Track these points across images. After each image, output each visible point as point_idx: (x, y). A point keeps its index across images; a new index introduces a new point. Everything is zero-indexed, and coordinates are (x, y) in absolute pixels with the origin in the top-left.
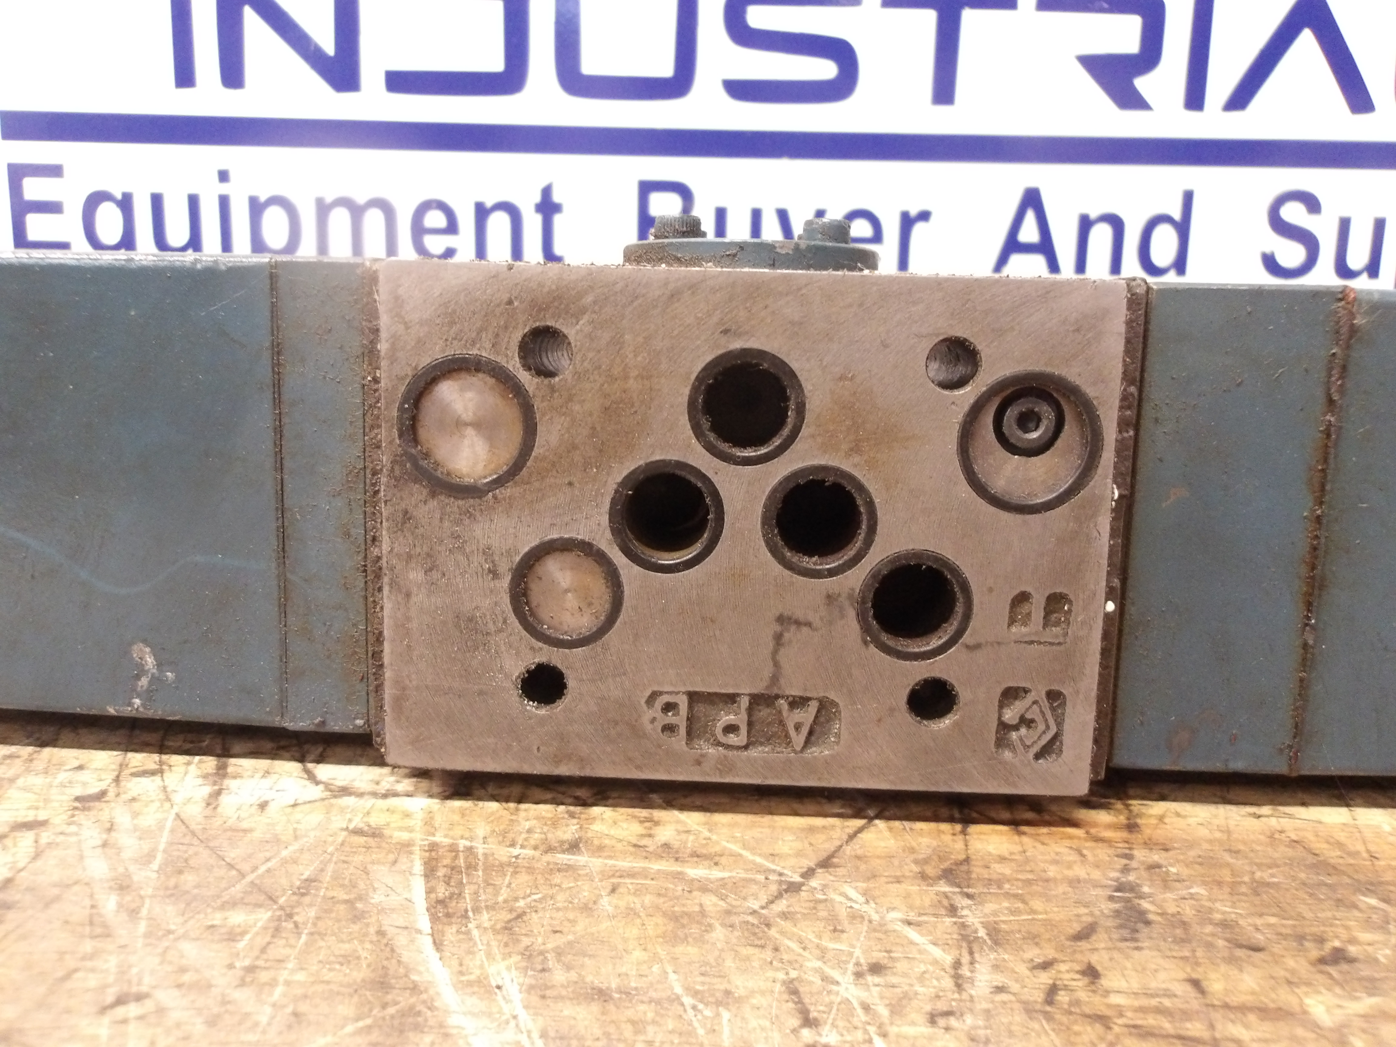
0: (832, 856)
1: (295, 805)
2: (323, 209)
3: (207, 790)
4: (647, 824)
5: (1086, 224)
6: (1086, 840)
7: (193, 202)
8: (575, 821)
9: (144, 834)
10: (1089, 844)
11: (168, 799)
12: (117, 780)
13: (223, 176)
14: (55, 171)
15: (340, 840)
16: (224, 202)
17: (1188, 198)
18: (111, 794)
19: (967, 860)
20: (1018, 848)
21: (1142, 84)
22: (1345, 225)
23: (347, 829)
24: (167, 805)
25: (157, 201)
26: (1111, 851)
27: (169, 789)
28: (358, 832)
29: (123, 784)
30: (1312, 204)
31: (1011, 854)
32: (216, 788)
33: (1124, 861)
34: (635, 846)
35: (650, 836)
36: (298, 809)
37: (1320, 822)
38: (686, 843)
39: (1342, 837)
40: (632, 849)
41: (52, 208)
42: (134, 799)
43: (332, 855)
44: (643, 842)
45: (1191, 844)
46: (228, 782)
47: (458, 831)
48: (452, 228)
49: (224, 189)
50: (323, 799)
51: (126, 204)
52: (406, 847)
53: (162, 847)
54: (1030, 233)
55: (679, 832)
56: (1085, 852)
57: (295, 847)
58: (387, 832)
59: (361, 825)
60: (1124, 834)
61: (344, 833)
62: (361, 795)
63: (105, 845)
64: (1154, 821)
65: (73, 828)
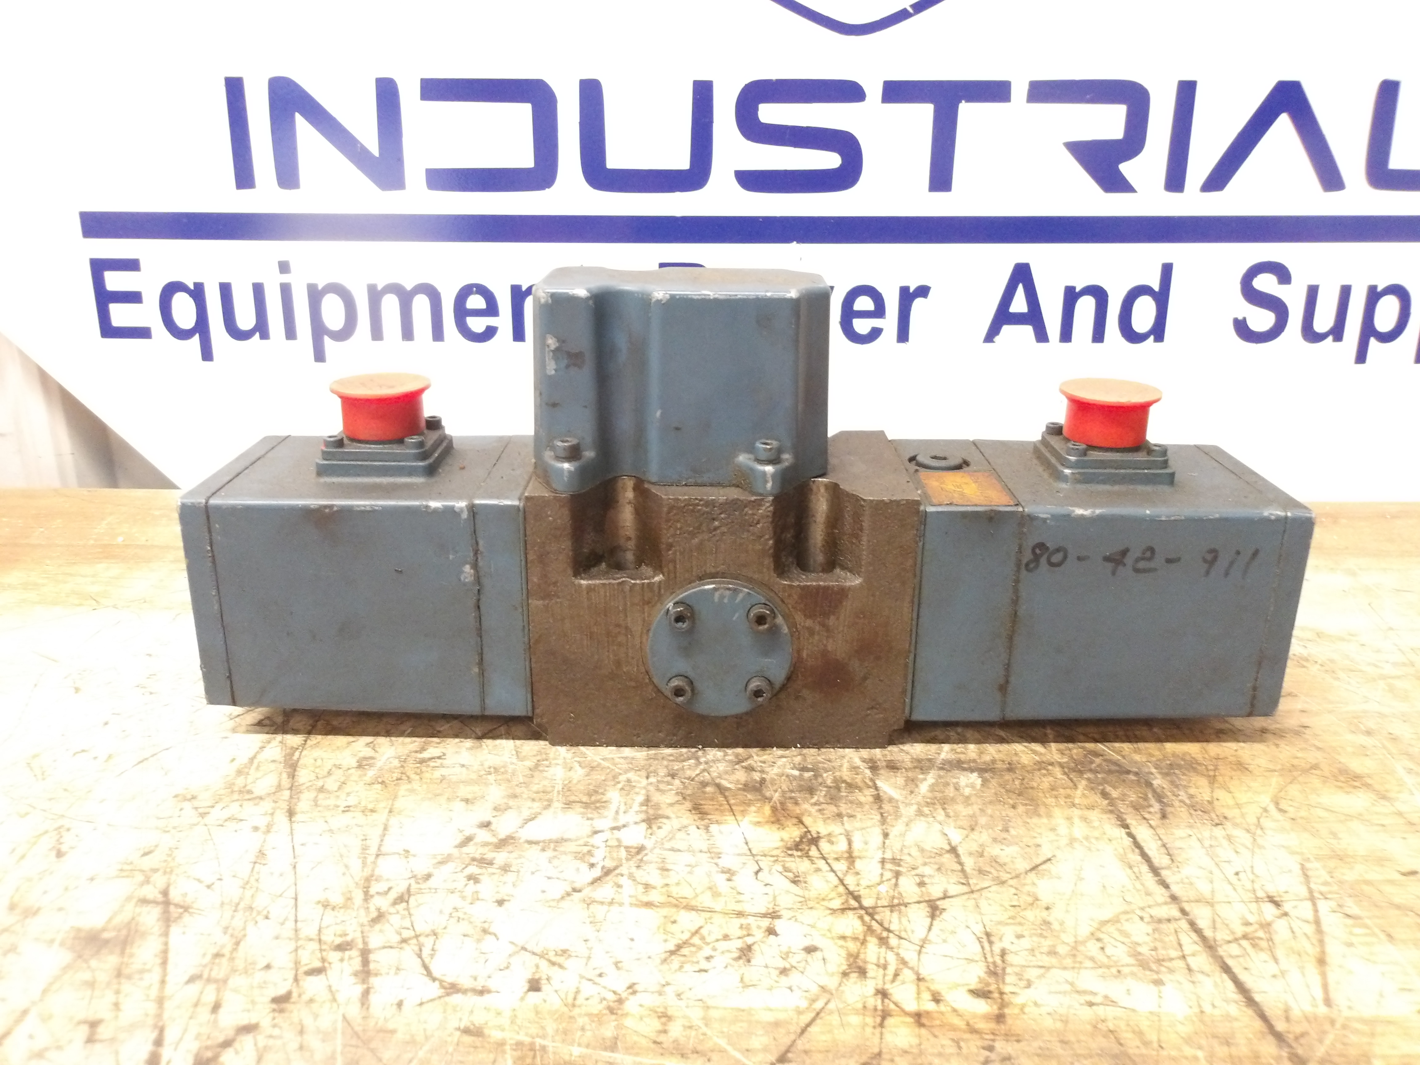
0: (788, 1051)
1: (421, 1004)
2: (375, 296)
3: (360, 988)
4: (664, 1020)
5: (1071, 296)
6: (965, 1032)
7: (258, 290)
8: (614, 1017)
9: (326, 1037)
10: (967, 1036)
11: (334, 1000)
12: (296, 980)
13: (284, 267)
14: (131, 265)
15: (456, 1040)
16: (286, 290)
17: (1167, 270)
18: (295, 995)
19: (879, 1054)
20: (915, 1041)
22: (1312, 293)
23: (458, 1029)
24: (335, 1005)
25: (225, 290)
26: (980, 1043)
27: (333, 989)
28: (467, 1031)
29: (301, 983)
30: (1283, 274)
31: (911, 1046)
32: (365, 986)
33: (987, 1053)
34: (655, 1042)
35: (665, 1032)
36: (424, 1007)
37: (1134, 1010)
38: (689, 1038)
39: (1144, 1025)
40: (653, 1046)
41: (133, 297)
42: (311, 1001)
43: (452, 1055)
44: (662, 1038)
45: (1036, 1035)
46: (373, 980)
47: (534, 1030)
48: (492, 309)
49: (285, 278)
50: (440, 997)
51: (197, 293)
52: (501, 1044)
53: (339, 1049)
54: (1019, 304)
55: (685, 1027)
56: (962, 1044)
57: (426, 1048)
58: (486, 1031)
59: (469, 1024)
60: (992, 1025)
61: (458, 1033)
62: (465, 992)
63: (301, 1048)
64: (1016, 1011)
65: (276, 1032)
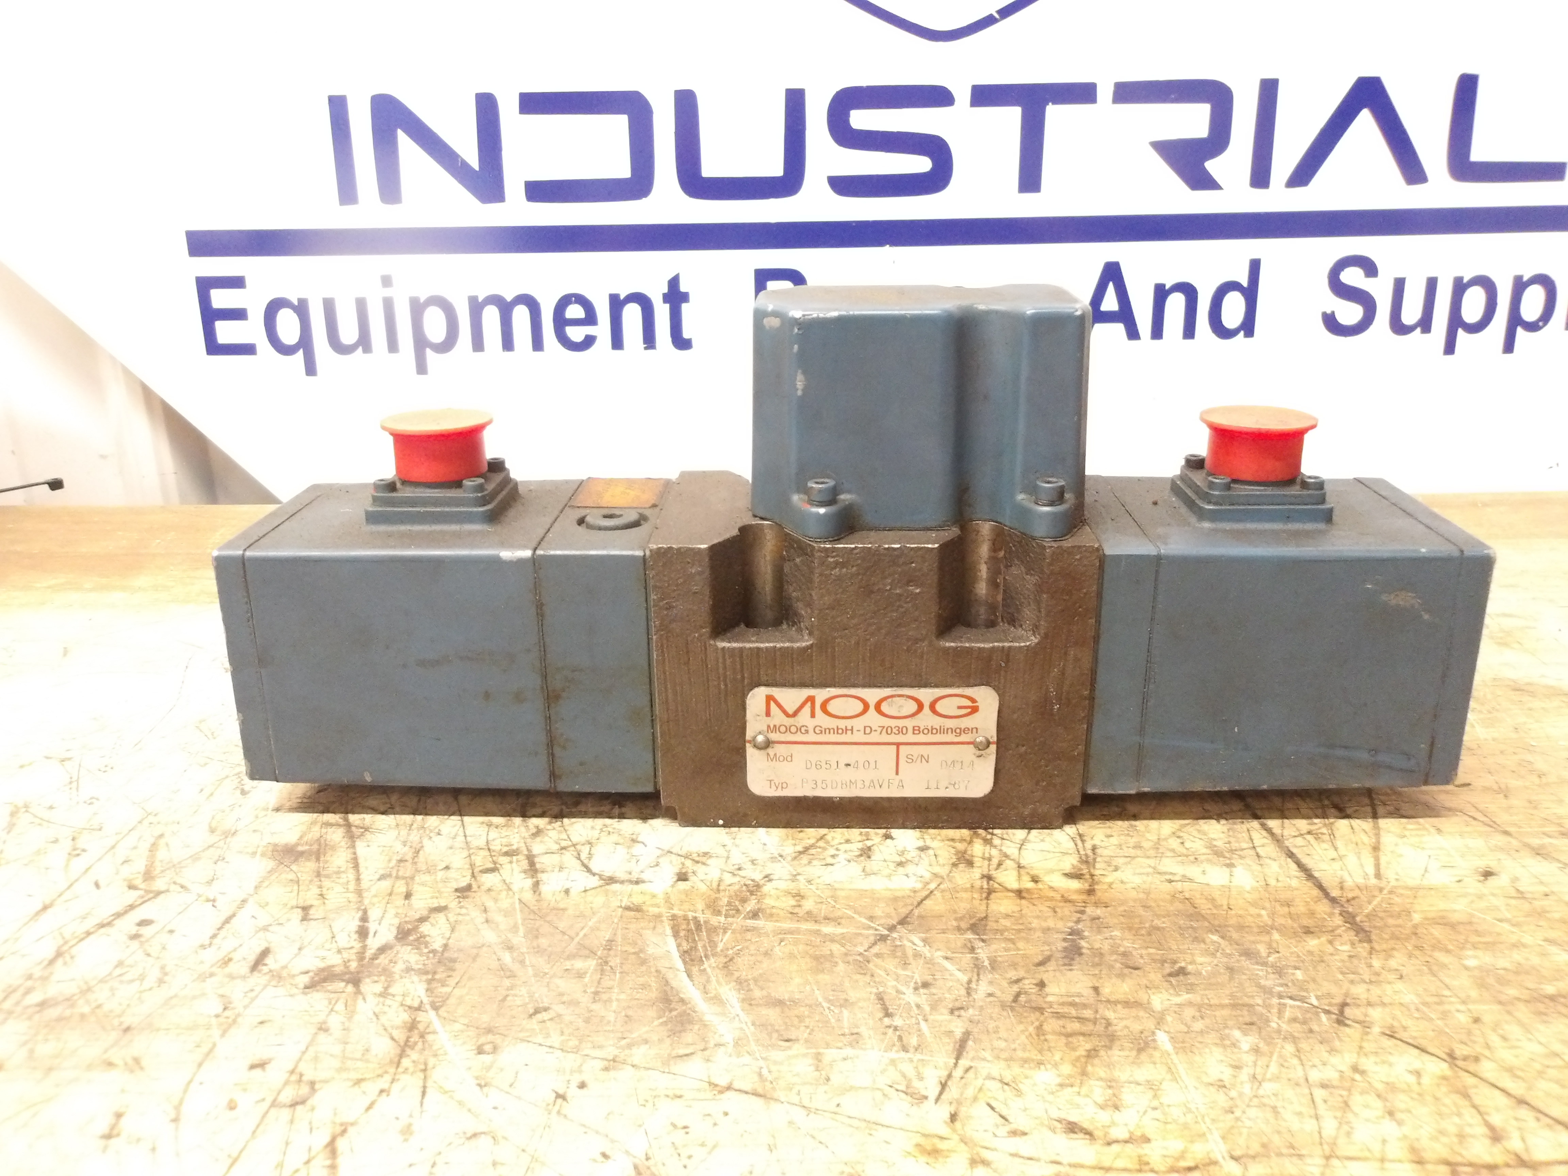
0: (906, 917)
1: (585, 891)
2: (476, 308)
3: (529, 882)
4: (797, 898)
5: (1161, 294)
6: (1060, 902)
7: (361, 306)
8: (754, 897)
9: (507, 913)
10: (1062, 904)
11: (509, 889)
12: (473, 876)
13: (387, 281)
14: (237, 282)
15: (619, 914)
16: (388, 306)
17: (1255, 266)
18: (475, 886)
19: (986, 917)
20: (1017, 909)
21: (1212, 166)
22: (1399, 285)
23: (621, 907)
24: (510, 893)
25: (329, 307)
26: (1073, 909)
27: (507, 882)
28: (628, 908)
29: (478, 878)
30: (1369, 268)
31: (1013, 912)
32: (535, 880)
33: (1079, 915)
34: (791, 913)
35: (799, 906)
36: (589, 893)
37: (1208, 885)
38: (821, 910)
39: (1216, 894)
40: (790, 915)
41: (238, 314)
42: (489, 890)
43: (618, 924)
44: (796, 910)
45: (1123, 903)
46: (541, 876)
47: (686, 906)
48: (590, 319)
49: (388, 292)
50: (601, 886)
51: (301, 309)
52: (658, 917)
53: (520, 922)
54: (1110, 303)
55: (817, 903)
56: (1057, 909)
57: (594, 920)
58: (645, 908)
59: (629, 904)
60: (1084, 897)
61: (621, 910)
62: (622, 882)
63: (487, 921)
64: (1105, 887)
65: (464, 911)
